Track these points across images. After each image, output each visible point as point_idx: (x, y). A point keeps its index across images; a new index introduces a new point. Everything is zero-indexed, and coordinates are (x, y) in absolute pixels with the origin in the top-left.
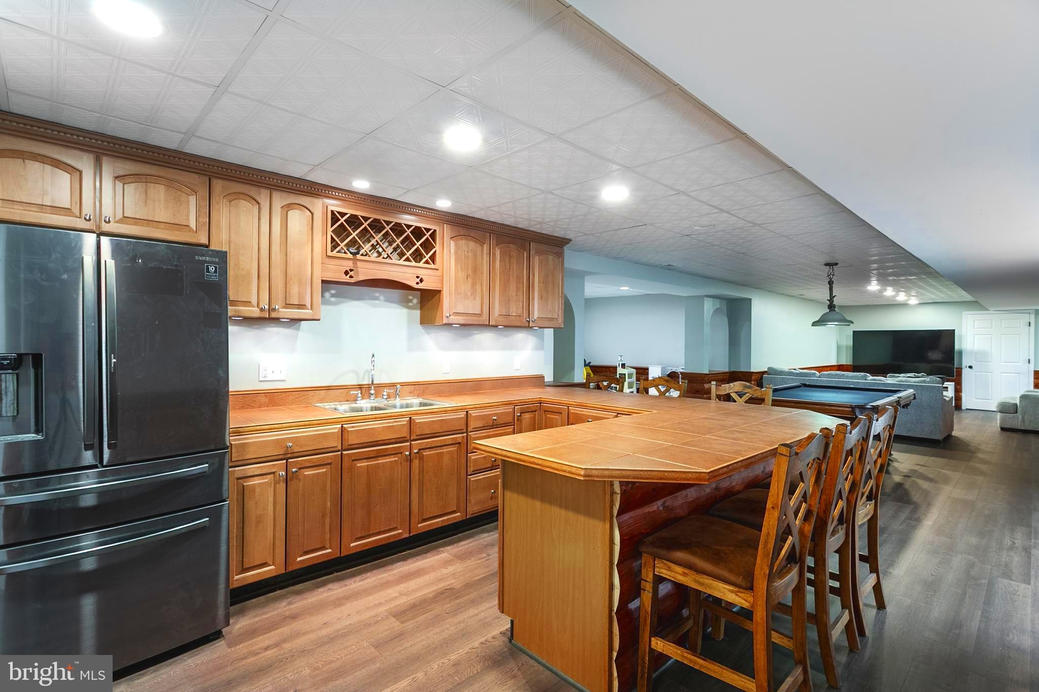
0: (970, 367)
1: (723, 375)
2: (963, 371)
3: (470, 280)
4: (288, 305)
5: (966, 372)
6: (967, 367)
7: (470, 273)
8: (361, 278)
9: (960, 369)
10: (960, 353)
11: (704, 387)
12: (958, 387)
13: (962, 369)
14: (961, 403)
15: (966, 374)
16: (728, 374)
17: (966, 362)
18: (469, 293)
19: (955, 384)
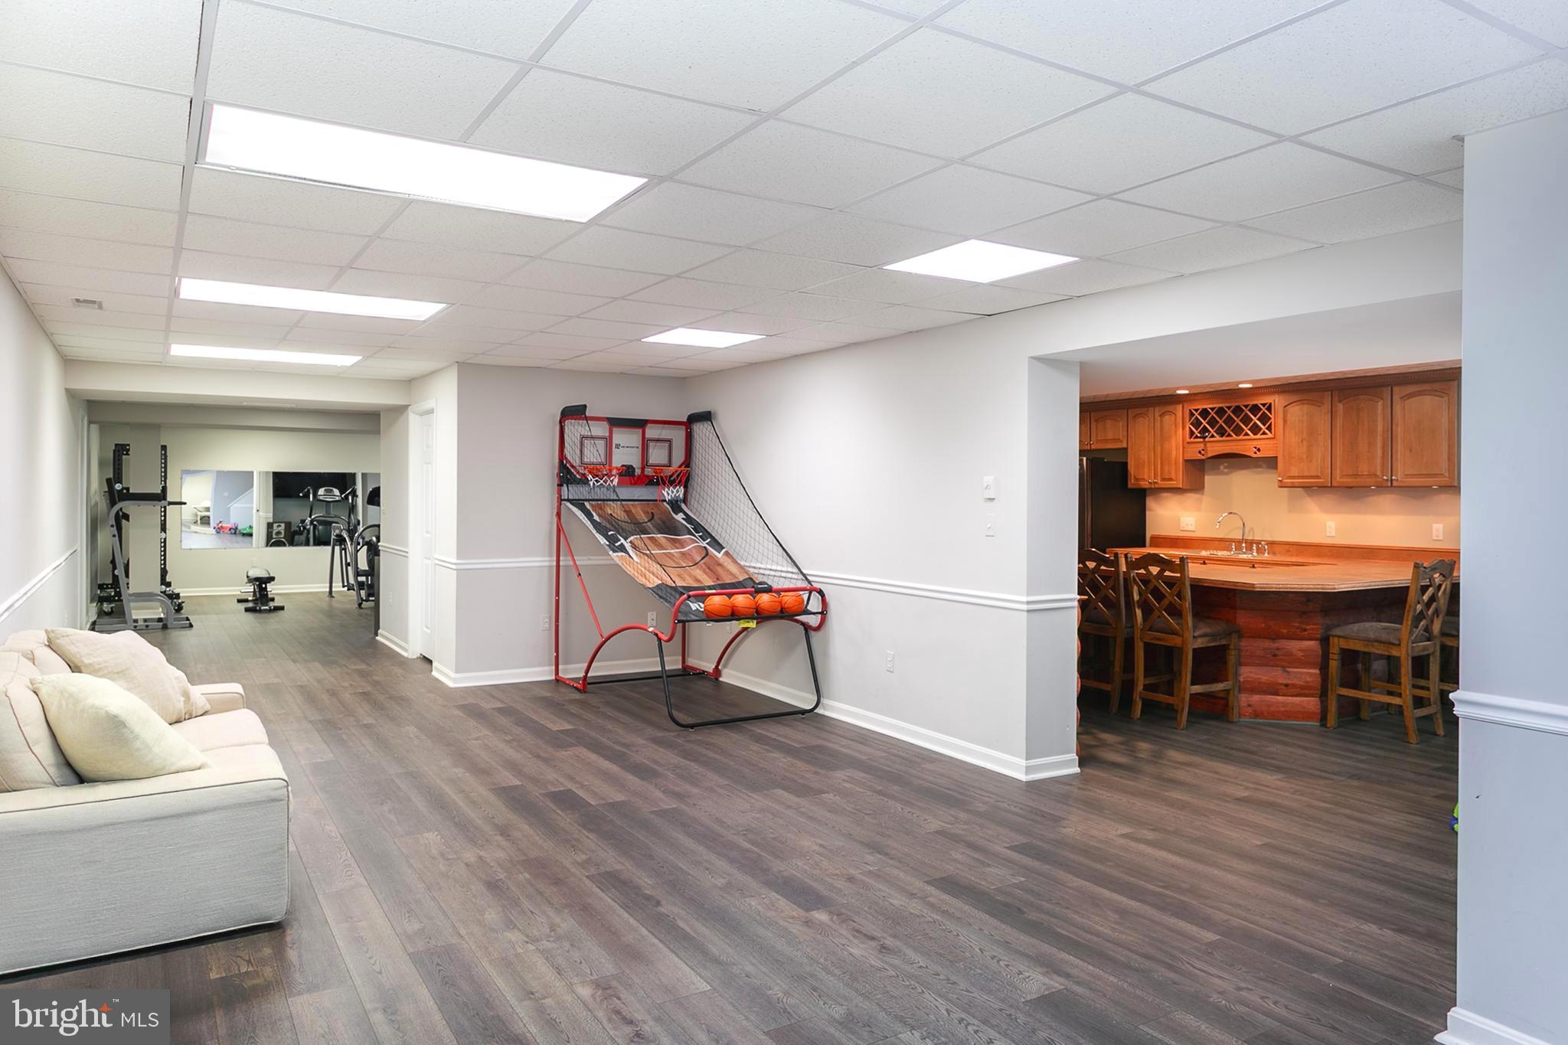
3: (1305, 443)
4: (1163, 479)
7: (1305, 436)
8: (1209, 455)
18: (1304, 456)
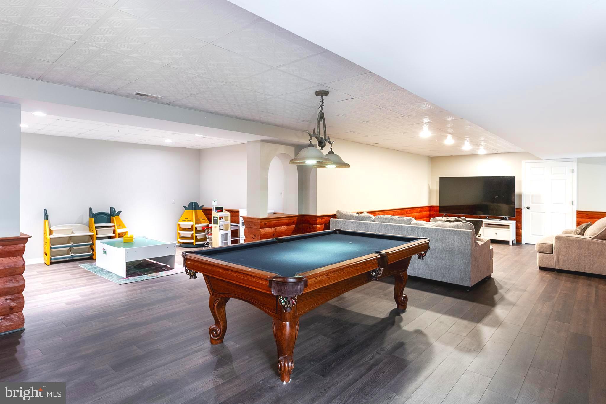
0: (528, 208)
1: (288, 218)
2: (523, 211)
5: (524, 212)
6: (526, 208)
9: (520, 210)
10: (520, 196)
11: (260, 232)
12: (519, 225)
13: (521, 209)
14: (521, 238)
15: (525, 213)
16: (297, 218)
17: (524, 205)
19: (516, 222)
